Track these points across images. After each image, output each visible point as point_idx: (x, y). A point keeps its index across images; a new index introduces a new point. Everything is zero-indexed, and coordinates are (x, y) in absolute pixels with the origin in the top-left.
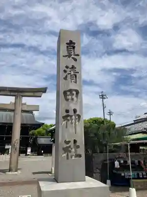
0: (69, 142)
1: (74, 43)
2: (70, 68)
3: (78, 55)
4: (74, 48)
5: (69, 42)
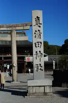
0: (38, 65)
1: (39, 18)
3: (41, 24)
4: (39, 20)
5: (36, 17)
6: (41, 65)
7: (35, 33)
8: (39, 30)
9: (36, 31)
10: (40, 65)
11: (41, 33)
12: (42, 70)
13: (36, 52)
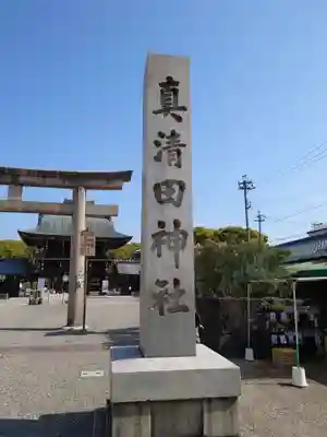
0: (165, 283)
1: (177, 83)
2: (168, 138)
3: (184, 109)
4: (176, 92)
5: (165, 81)
6: (181, 287)
7: (157, 144)
8: (173, 134)
9: (161, 135)
10: (176, 282)
11: (184, 146)
12: (185, 309)
13: (161, 224)
